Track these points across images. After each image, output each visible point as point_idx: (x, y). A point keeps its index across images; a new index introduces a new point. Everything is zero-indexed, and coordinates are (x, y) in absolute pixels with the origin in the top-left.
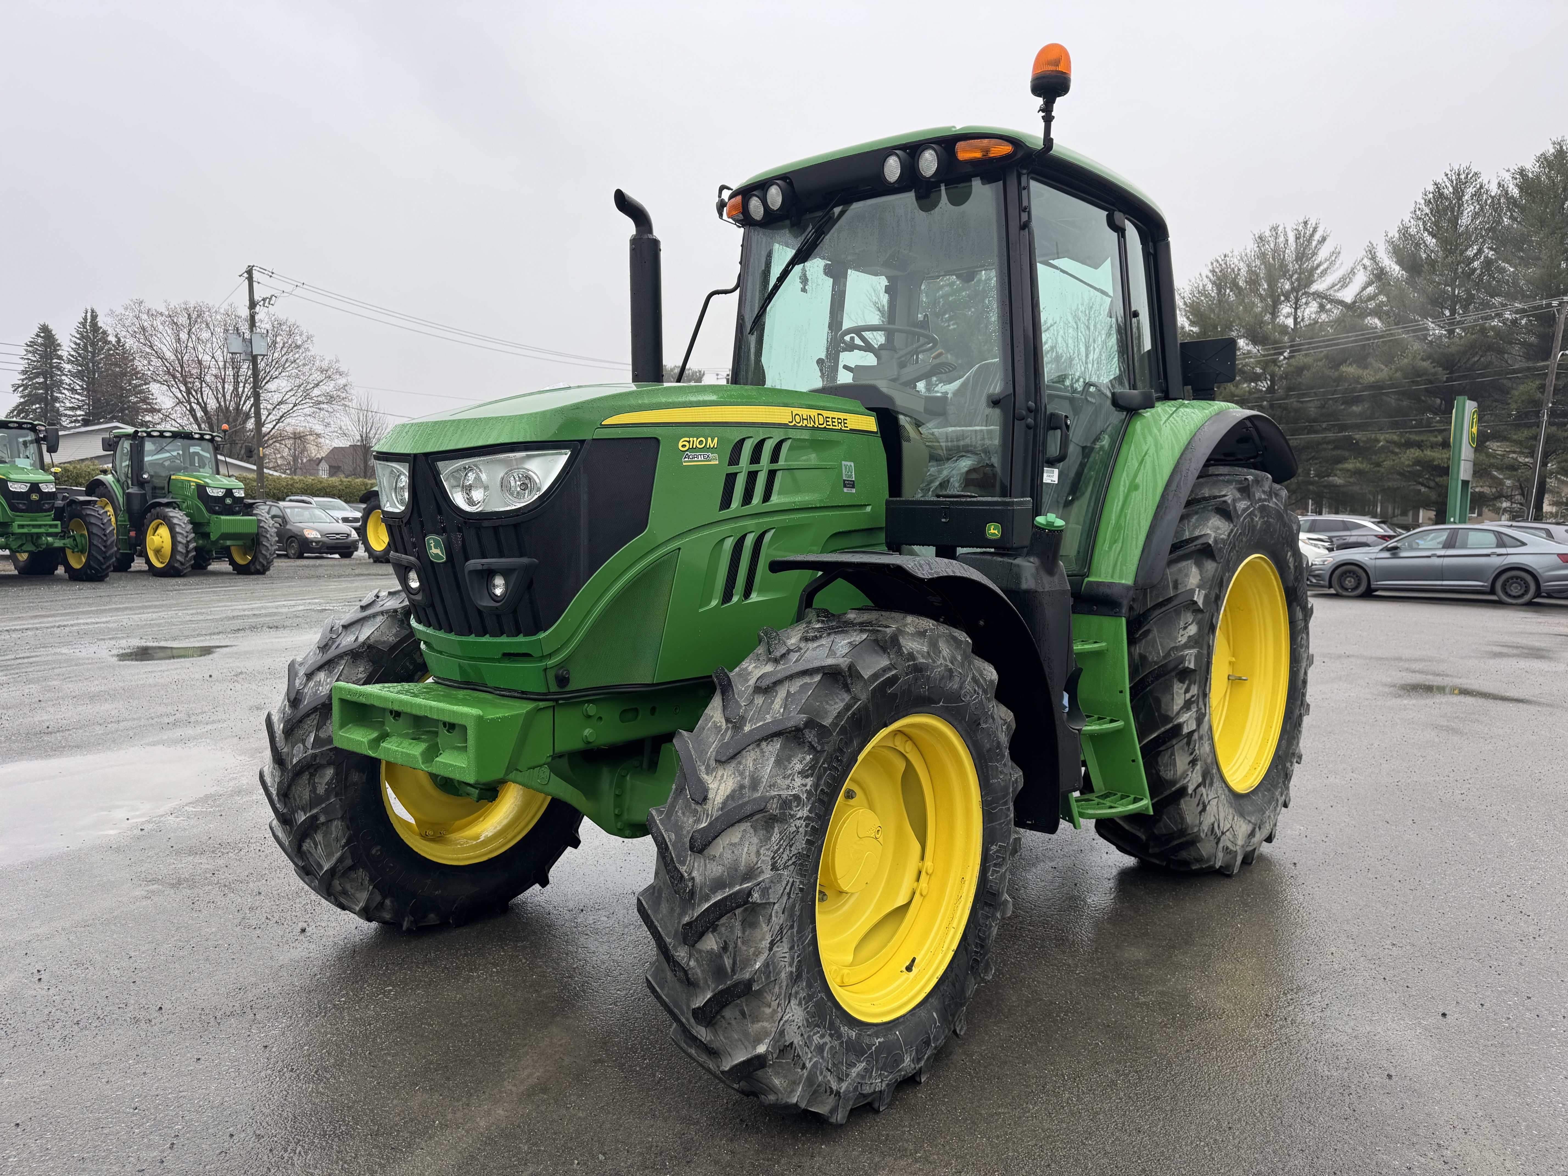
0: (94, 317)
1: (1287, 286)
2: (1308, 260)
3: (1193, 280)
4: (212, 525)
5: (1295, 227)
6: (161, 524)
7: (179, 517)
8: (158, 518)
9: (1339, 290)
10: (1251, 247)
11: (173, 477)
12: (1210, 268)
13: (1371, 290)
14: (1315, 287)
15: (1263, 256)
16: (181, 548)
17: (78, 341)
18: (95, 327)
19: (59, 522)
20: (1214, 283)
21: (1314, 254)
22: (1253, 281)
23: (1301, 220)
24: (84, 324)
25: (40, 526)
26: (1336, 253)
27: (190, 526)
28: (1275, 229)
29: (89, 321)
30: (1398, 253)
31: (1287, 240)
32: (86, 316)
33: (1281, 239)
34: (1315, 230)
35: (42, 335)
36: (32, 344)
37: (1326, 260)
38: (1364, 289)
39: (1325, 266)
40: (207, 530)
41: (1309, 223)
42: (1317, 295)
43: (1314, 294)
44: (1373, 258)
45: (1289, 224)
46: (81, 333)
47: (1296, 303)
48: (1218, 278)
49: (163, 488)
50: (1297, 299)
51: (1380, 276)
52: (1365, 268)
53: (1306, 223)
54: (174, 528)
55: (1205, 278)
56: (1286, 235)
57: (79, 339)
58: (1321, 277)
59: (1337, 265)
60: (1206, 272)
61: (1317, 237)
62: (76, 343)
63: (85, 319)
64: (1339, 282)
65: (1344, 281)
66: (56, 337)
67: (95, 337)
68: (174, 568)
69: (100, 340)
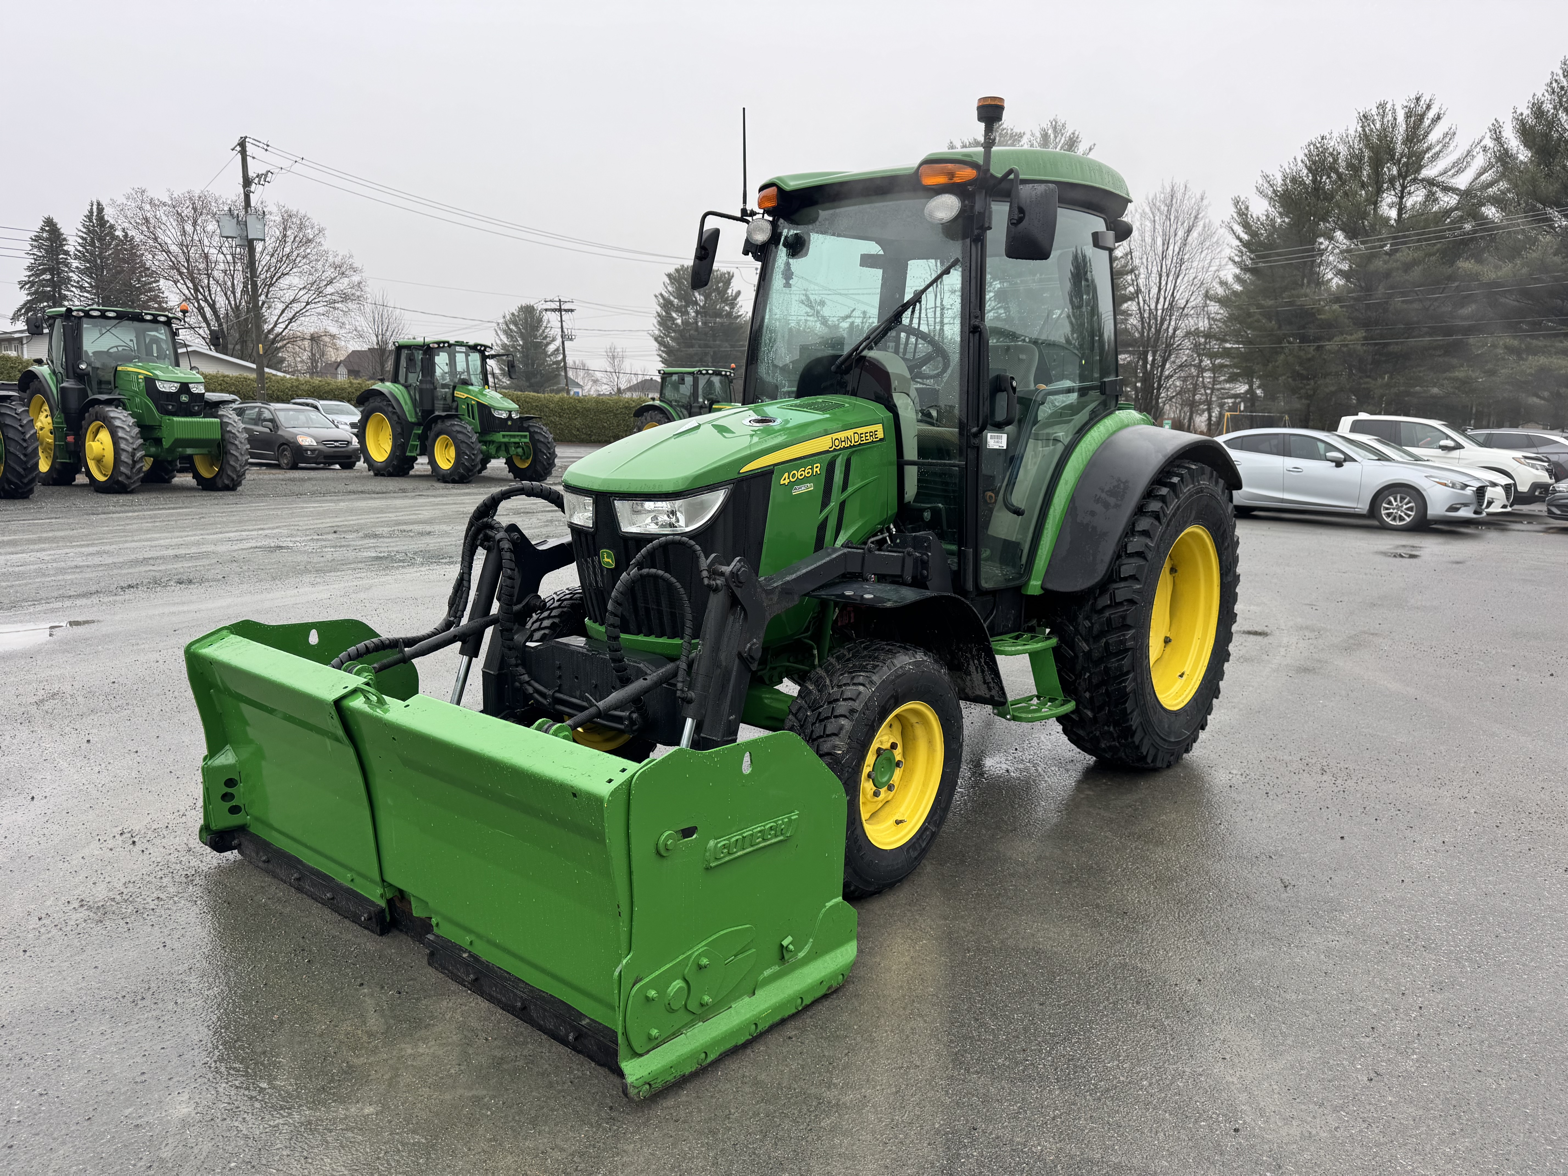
0: (100, 210)
1: (1395, 171)
2: (1419, 141)
3: (1286, 166)
4: (164, 428)
5: (1406, 104)
6: (102, 426)
7: (121, 418)
8: (97, 420)
9: (1454, 175)
10: (1354, 128)
11: (119, 368)
12: (1306, 151)
13: (1486, 177)
14: (1426, 173)
15: (1365, 137)
16: (124, 457)
17: (85, 236)
18: (101, 221)
20: (1309, 169)
21: (1426, 134)
22: (1355, 168)
23: (1413, 96)
24: (90, 217)
26: (1450, 135)
27: (137, 430)
28: (1382, 106)
29: (95, 214)
30: (1526, 133)
31: (1395, 119)
32: (92, 209)
33: (1390, 117)
34: (1429, 107)
35: (47, 228)
36: (37, 239)
37: (1439, 142)
38: (1480, 174)
39: (1437, 149)
40: (158, 434)
41: (1423, 100)
42: (1431, 182)
43: (1423, 180)
44: (1498, 139)
45: (1399, 103)
46: (87, 227)
47: (1402, 192)
48: (1314, 163)
49: (109, 383)
50: (1404, 187)
51: (1504, 157)
52: (1485, 149)
53: (1418, 99)
54: (116, 432)
55: (1300, 163)
56: (1394, 112)
57: (85, 233)
58: (1432, 162)
59: (1451, 148)
60: (1301, 156)
61: (1431, 114)
62: (82, 238)
63: (91, 212)
64: (1453, 167)
65: (1459, 167)
66: (62, 231)
67: (102, 232)
68: (118, 482)
69: (106, 235)
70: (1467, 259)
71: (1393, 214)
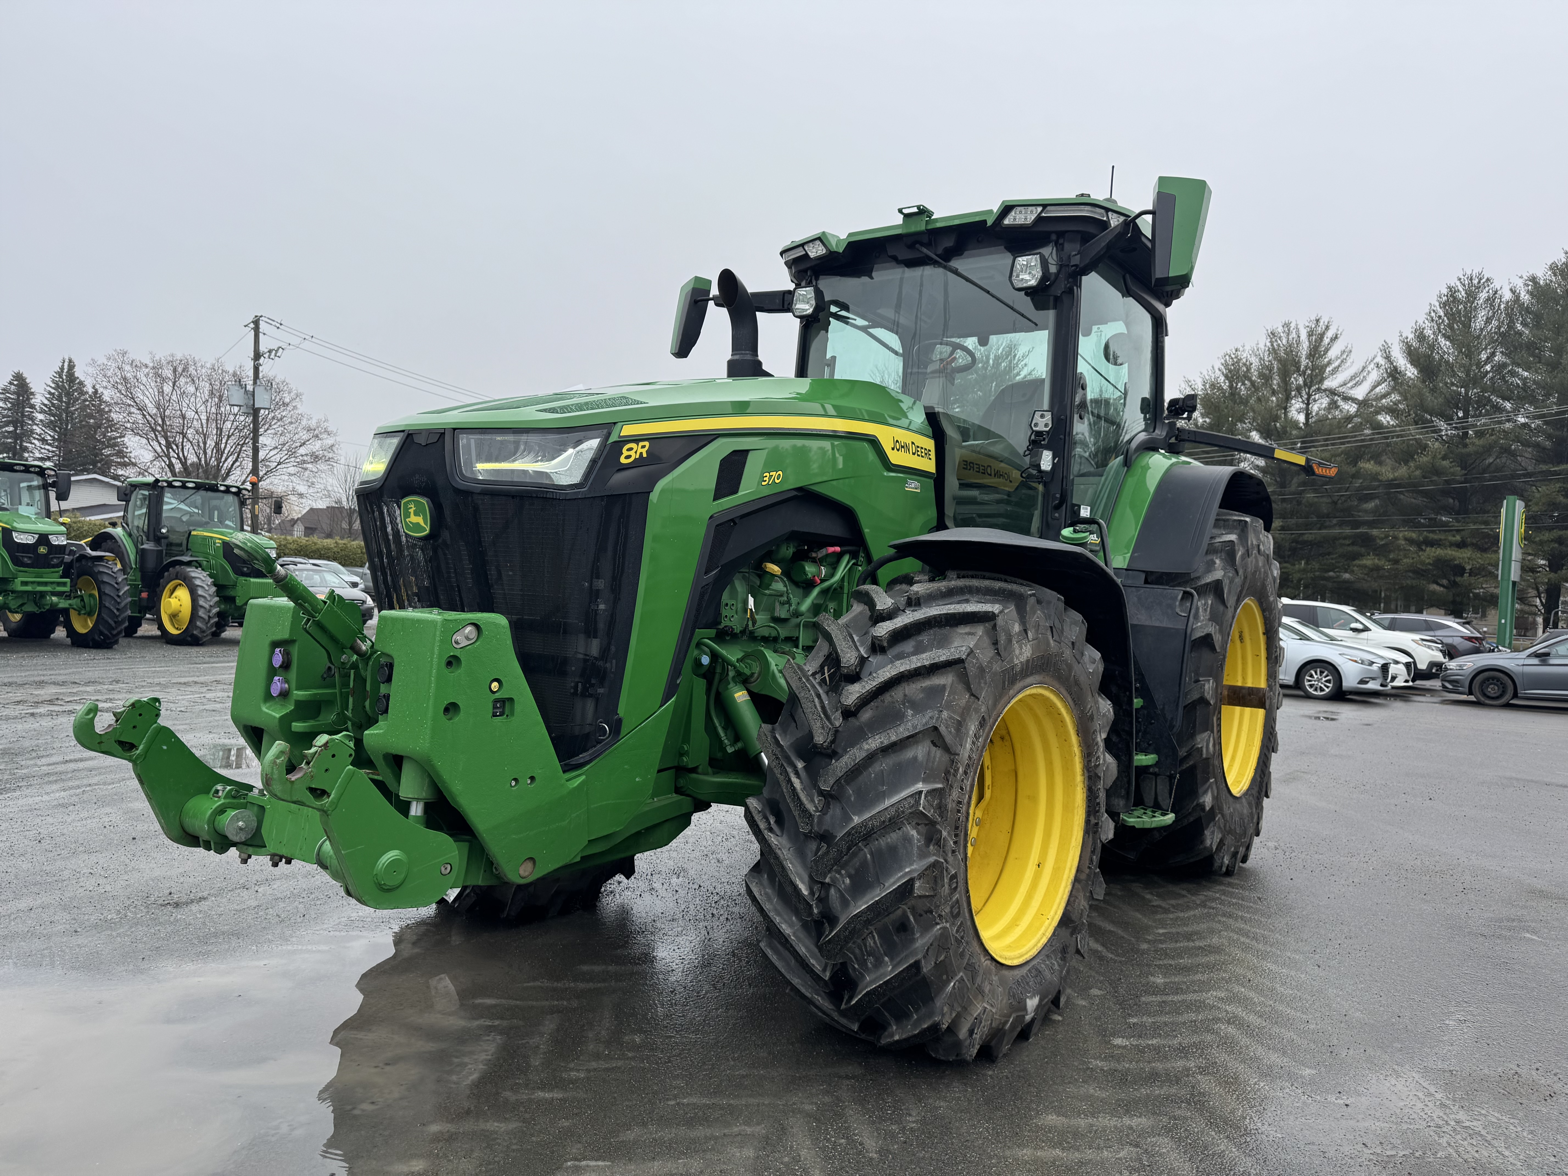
0: (71, 366)
1: (1301, 381)
2: (1321, 356)
3: (1205, 373)
4: (239, 588)
5: (1307, 324)
6: (180, 585)
7: (201, 578)
8: (177, 578)
9: (1352, 387)
10: (1264, 343)
11: (193, 533)
12: (1223, 361)
13: (1382, 389)
14: (1327, 384)
15: (1274, 351)
16: (201, 613)
17: (53, 391)
18: (71, 377)
19: (68, 580)
20: (1226, 377)
21: (1327, 350)
22: (1266, 377)
23: (1313, 318)
24: (60, 374)
25: (46, 584)
26: (1346, 353)
27: (214, 589)
28: (1287, 325)
29: (65, 370)
30: (1412, 355)
31: (1299, 337)
32: (63, 366)
33: (1294, 335)
34: (1327, 328)
35: (15, 383)
37: (1337, 358)
38: (1374, 387)
39: (1337, 364)
40: (232, 593)
41: (1322, 322)
42: (1332, 392)
43: (1325, 390)
44: (1388, 358)
45: (1301, 323)
46: (56, 383)
47: (1308, 399)
48: (1230, 371)
49: (180, 545)
50: (1309, 396)
51: (1394, 374)
52: (1378, 366)
53: (1317, 321)
54: (196, 590)
55: (1217, 371)
56: (1298, 330)
57: (53, 388)
58: (1332, 374)
59: (1348, 364)
60: (1218, 365)
61: (1330, 334)
62: (50, 393)
63: (62, 369)
64: (1351, 380)
65: (1356, 379)
66: (30, 385)
67: (70, 387)
68: (192, 636)
69: (76, 390)
70: (1369, 460)
71: (1301, 418)
